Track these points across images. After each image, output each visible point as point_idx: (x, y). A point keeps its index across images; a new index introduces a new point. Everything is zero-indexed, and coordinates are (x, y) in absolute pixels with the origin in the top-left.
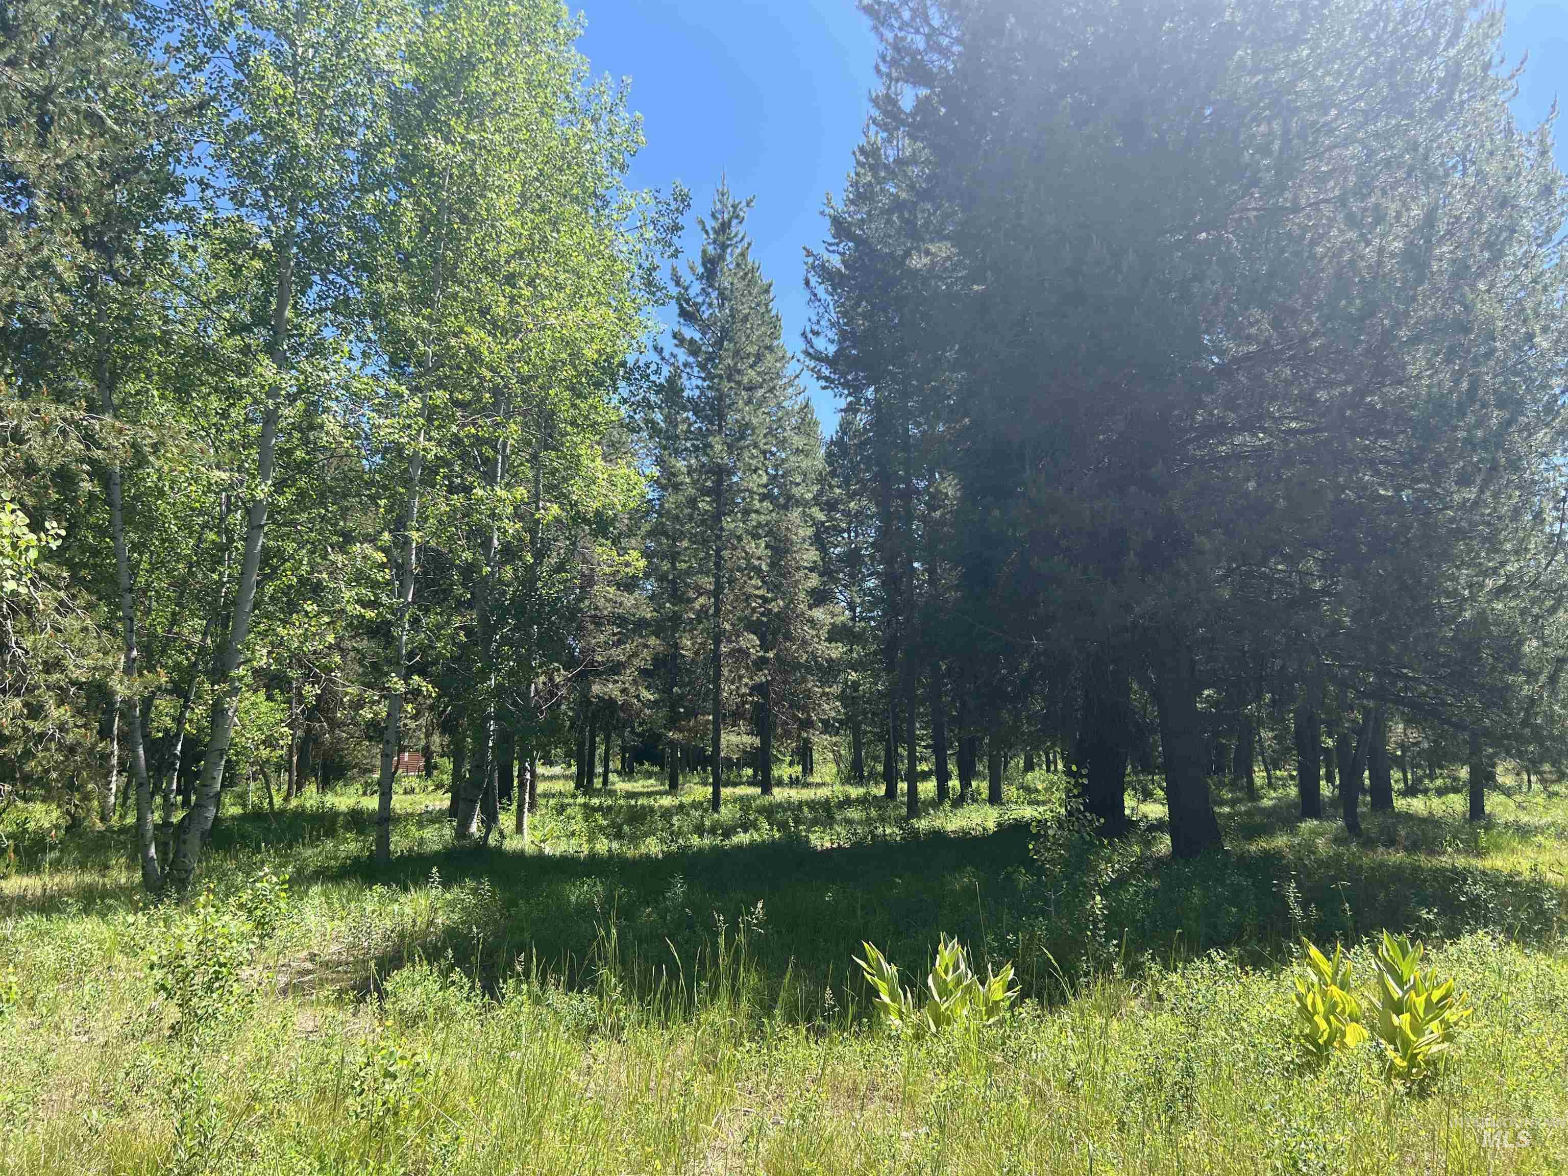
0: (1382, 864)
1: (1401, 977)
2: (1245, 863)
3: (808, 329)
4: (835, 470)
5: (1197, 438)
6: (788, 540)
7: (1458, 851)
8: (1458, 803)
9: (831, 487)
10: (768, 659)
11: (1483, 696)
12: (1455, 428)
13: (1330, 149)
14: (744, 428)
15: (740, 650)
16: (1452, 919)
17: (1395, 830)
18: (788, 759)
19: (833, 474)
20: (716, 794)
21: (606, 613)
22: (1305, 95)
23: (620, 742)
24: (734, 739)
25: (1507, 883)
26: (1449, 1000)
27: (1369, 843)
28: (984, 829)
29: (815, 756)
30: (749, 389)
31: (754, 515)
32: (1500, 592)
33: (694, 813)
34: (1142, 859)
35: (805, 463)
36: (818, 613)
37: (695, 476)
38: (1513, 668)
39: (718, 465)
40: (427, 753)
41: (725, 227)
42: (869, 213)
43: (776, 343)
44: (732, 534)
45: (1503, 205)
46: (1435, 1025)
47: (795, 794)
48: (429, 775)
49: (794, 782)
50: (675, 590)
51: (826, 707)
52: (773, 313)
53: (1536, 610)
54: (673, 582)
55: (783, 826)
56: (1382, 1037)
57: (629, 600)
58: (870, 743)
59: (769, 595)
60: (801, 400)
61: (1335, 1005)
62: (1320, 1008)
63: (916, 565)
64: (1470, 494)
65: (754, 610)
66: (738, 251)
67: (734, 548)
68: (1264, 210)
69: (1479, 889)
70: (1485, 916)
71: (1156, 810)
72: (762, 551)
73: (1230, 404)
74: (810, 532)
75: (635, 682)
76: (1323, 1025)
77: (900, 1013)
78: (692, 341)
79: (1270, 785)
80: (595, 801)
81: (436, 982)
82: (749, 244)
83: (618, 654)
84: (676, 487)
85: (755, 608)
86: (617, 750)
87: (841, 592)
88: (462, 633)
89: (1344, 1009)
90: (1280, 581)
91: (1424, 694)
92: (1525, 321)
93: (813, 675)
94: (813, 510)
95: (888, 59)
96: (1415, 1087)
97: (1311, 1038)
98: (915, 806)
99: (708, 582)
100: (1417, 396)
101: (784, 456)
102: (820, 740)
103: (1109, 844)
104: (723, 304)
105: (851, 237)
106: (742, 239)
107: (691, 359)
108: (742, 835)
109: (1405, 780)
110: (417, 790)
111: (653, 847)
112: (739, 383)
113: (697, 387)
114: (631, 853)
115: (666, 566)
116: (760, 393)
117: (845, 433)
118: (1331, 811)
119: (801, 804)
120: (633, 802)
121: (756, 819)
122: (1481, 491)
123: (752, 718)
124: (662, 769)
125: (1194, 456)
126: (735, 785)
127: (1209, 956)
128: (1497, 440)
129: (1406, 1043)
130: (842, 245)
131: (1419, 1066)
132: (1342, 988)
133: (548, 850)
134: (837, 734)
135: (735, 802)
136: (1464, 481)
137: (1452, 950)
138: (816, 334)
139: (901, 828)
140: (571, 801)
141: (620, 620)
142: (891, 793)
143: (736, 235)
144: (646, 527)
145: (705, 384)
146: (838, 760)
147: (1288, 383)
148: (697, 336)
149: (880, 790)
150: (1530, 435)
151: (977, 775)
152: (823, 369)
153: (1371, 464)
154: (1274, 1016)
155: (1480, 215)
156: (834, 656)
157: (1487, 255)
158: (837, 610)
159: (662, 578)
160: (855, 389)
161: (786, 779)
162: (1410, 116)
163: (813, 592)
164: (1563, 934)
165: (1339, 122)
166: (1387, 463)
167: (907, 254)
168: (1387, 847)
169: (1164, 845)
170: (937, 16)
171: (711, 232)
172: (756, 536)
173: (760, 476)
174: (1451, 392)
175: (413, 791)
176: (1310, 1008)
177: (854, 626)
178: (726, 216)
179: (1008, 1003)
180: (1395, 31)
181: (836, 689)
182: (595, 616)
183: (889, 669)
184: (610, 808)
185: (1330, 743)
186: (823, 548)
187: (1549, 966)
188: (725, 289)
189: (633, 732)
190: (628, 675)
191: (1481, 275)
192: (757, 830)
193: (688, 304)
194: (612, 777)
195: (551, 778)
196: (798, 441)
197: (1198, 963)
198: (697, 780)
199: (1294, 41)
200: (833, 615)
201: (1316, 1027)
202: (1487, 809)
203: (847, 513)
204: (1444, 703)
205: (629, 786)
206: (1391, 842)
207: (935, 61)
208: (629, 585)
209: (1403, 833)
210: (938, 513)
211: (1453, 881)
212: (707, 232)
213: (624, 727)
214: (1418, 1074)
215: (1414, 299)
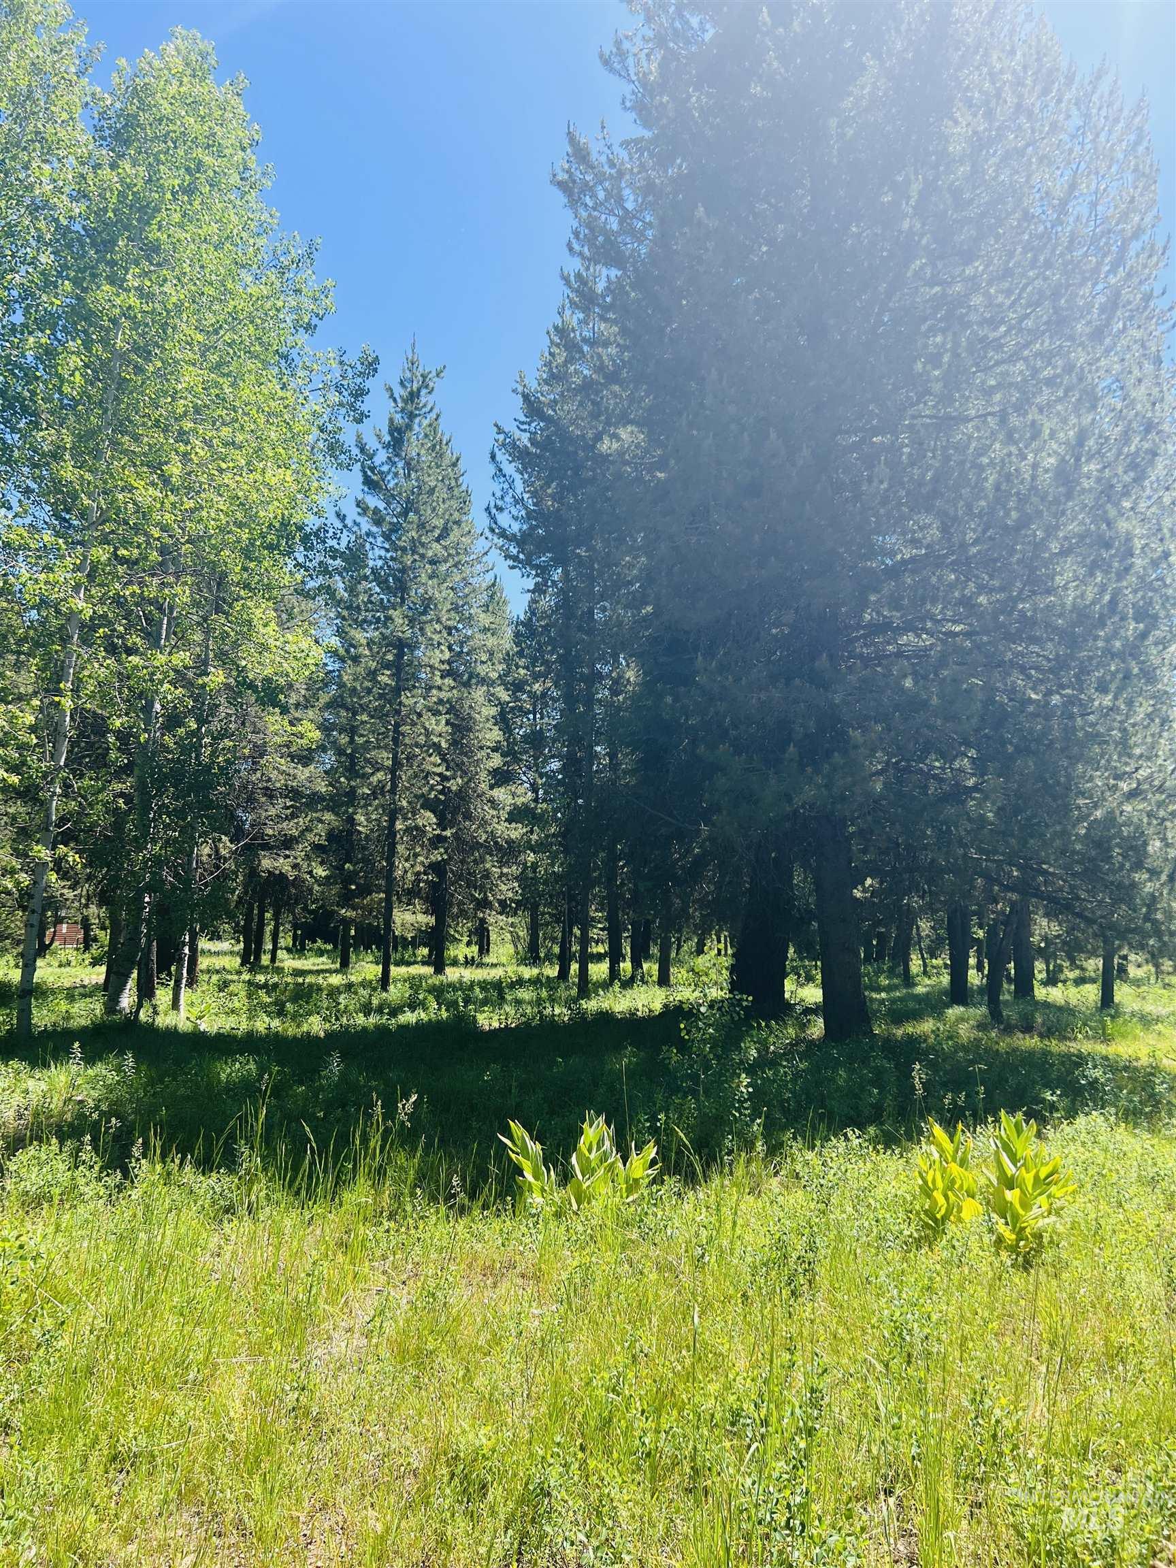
0: (1015, 1050)
1: (1015, 1155)
2: (891, 1047)
3: (492, 505)
4: (522, 650)
5: (864, 636)
6: (471, 718)
7: (1087, 1037)
8: (1092, 992)
9: (517, 667)
10: (446, 837)
11: (1111, 893)
12: (1096, 638)
13: (998, 363)
14: (428, 603)
15: (417, 828)
16: (1073, 1102)
17: (1033, 1016)
18: (465, 939)
19: (520, 654)
20: (386, 972)
21: (278, 785)
22: (976, 310)
23: (291, 918)
24: (409, 917)
25: (1126, 1068)
26: (1056, 1176)
27: (1008, 1030)
28: (650, 1011)
29: (493, 937)
30: (433, 562)
31: (434, 692)
32: (1132, 795)
33: (361, 991)
34: (797, 1041)
35: (491, 642)
36: (500, 794)
37: (375, 648)
38: (1138, 866)
39: (400, 639)
40: (86, 925)
41: (413, 396)
42: (562, 394)
43: (464, 518)
44: (412, 710)
45: (1148, 430)
46: (1043, 1200)
47: (469, 974)
48: (87, 948)
49: (469, 962)
50: (353, 764)
51: (503, 887)
52: (464, 488)
53: (1162, 813)
54: (351, 757)
55: (452, 1005)
56: (994, 1211)
57: (303, 773)
58: (547, 924)
59: (448, 773)
60: (489, 578)
61: (953, 1182)
62: (940, 1184)
63: (598, 749)
64: (1107, 701)
65: (432, 788)
66: (426, 422)
67: (414, 724)
68: (936, 417)
69: (1098, 1073)
70: (1102, 1098)
71: (813, 994)
72: (442, 727)
73: (895, 604)
74: (493, 711)
75: (307, 857)
76: (941, 1200)
77: (543, 1190)
78: (376, 511)
79: (925, 973)
80: (261, 978)
81: (64, 1161)
82: (438, 416)
83: (291, 828)
84: (356, 659)
85: (433, 786)
86: (288, 926)
87: (524, 773)
88: (121, 801)
89: (961, 1186)
90: (935, 777)
91: (1061, 889)
92: (1161, 540)
93: (491, 855)
94: (498, 689)
95: (581, 236)
96: (1020, 1259)
97: (930, 1213)
98: (585, 988)
99: (385, 758)
100: (1063, 605)
101: (469, 633)
102: (496, 921)
103: (767, 1026)
104: (409, 475)
105: (542, 417)
106: (431, 409)
107: (374, 529)
108: (409, 1014)
109: (1048, 971)
110: (73, 963)
111: (315, 1025)
112: (423, 556)
113: (380, 557)
114: (291, 1030)
115: (344, 740)
116: (443, 568)
117: (533, 613)
118: (977, 998)
119: (472, 984)
120: (300, 980)
121: (425, 999)
122: (1116, 698)
123: (427, 897)
124: (335, 947)
125: (861, 654)
126: (408, 964)
127: (845, 1135)
128: (1133, 650)
129: (1016, 1217)
130: (533, 425)
131: (1027, 1239)
132: (961, 1166)
133: (203, 1027)
134: (516, 914)
135: (405, 981)
136: (1103, 689)
137: (1068, 1129)
138: (500, 509)
139: (570, 1008)
140: (235, 977)
141: (294, 793)
142: (564, 974)
143: (425, 406)
144: (324, 698)
145: (389, 555)
146: (515, 939)
147: (952, 586)
148: (381, 505)
149: (552, 971)
150: (1165, 648)
151: (648, 957)
152: (511, 548)
153: (1023, 669)
154: (899, 1193)
155: (1126, 438)
156: (513, 837)
157: (1132, 474)
158: (521, 790)
159: (340, 752)
160: (543, 571)
161: (461, 959)
162: (1071, 338)
163: (495, 772)
164: (1170, 1115)
165: (1009, 339)
166: (1037, 668)
167: (598, 438)
168: (1023, 1032)
169: (817, 1028)
170: (632, 198)
171: (399, 400)
172: (436, 713)
173: (442, 651)
174: (1093, 603)
175: (69, 964)
176: (930, 1185)
177: (536, 808)
178: (415, 386)
179: (647, 1181)
180: (1062, 255)
181: (514, 870)
182: (267, 788)
183: (566, 852)
184: (276, 986)
185: (981, 934)
186: (507, 728)
187: (1153, 1146)
188: (412, 459)
189: (305, 909)
190: (299, 851)
191: (1126, 494)
192: (425, 1009)
193: (373, 472)
194: (281, 954)
195: (217, 954)
196: (484, 619)
197: (835, 1141)
198: (371, 958)
199: (968, 257)
200: (514, 795)
201: (935, 1202)
202: (1117, 999)
203: (532, 695)
204: (1078, 898)
205: (300, 964)
206: (1028, 1029)
207: (629, 245)
208: (304, 758)
209: (1040, 1020)
210: (621, 698)
211: (1078, 1065)
212: (395, 400)
213: (297, 903)
214: (1025, 1246)
215: (1063, 513)
